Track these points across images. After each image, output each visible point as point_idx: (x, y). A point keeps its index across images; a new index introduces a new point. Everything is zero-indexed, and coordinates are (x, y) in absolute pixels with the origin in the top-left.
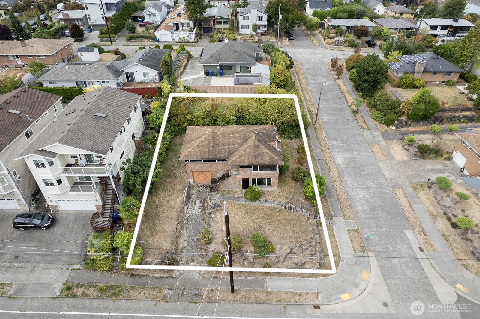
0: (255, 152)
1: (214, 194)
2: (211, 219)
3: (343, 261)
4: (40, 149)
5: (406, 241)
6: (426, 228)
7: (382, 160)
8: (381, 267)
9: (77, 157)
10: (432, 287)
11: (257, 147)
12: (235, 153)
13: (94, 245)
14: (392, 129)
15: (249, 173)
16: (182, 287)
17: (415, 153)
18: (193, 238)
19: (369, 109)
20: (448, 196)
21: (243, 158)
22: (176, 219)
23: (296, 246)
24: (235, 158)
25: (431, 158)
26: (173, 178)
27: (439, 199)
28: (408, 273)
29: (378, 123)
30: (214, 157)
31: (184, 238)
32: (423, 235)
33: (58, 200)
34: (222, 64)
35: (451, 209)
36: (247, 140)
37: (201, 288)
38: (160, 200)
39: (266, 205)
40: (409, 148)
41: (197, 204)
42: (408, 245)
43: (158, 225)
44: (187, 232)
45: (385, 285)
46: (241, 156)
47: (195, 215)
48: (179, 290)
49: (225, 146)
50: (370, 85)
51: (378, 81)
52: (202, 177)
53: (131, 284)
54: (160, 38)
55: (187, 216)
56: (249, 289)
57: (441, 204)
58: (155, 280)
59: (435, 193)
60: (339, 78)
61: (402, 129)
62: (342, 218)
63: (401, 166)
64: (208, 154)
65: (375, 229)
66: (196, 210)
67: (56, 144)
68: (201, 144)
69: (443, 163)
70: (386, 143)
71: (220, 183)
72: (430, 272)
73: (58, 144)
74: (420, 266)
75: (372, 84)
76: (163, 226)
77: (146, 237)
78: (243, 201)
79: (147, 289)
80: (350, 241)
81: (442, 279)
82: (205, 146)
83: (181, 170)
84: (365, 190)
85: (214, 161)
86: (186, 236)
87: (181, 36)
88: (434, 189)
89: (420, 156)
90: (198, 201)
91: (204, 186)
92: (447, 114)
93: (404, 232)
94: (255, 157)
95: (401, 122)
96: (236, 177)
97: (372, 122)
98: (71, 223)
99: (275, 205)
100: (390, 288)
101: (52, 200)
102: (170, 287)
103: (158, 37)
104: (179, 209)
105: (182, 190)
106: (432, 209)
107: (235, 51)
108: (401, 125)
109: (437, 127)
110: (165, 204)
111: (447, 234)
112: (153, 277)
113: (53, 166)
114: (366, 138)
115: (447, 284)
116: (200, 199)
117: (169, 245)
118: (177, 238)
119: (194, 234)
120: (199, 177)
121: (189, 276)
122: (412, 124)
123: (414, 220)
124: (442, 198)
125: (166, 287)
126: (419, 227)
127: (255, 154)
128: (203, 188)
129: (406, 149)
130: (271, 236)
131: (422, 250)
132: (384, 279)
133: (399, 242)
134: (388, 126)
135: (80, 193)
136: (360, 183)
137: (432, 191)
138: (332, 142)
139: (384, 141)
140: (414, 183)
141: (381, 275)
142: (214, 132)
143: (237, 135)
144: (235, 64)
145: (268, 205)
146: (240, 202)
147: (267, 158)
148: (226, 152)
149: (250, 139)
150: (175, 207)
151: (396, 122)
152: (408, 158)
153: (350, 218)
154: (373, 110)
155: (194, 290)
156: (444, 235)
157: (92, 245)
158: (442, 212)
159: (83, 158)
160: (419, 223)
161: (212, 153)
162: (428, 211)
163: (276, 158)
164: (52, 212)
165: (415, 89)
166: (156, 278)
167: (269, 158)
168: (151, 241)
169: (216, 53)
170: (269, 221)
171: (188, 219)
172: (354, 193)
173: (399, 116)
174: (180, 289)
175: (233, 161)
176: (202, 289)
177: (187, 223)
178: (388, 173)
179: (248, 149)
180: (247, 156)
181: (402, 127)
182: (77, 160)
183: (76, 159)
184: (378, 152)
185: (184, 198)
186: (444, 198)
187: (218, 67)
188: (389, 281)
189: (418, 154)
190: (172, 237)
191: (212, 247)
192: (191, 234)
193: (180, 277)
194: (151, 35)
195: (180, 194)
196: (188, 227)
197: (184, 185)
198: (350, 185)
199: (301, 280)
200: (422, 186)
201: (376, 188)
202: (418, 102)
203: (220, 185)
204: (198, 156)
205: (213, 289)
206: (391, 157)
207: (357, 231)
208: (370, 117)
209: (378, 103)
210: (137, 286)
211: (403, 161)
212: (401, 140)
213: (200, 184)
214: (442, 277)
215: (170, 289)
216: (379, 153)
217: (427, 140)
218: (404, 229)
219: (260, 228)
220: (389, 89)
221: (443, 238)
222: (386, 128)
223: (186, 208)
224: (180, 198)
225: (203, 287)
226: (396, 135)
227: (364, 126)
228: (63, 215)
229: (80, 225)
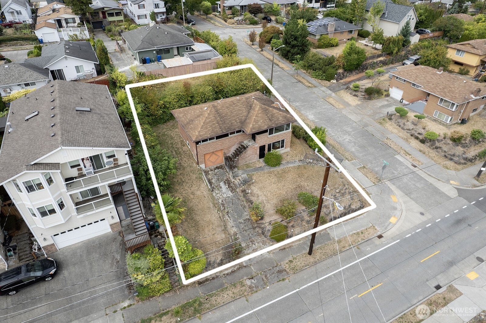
0: (267, 115)
1: (235, 172)
2: (249, 195)
3: (371, 194)
4: (32, 163)
5: (401, 163)
6: (407, 150)
7: (343, 109)
8: (399, 187)
9: (79, 165)
10: (439, 190)
11: (266, 110)
12: (248, 121)
13: (140, 268)
14: (334, 83)
15: (266, 138)
16: (261, 271)
17: (363, 97)
18: (240, 221)
19: (305, 71)
20: (408, 121)
21: (259, 123)
22: (213, 207)
23: (337, 193)
24: (251, 126)
25: (376, 97)
26: (182, 169)
27: (402, 126)
28: (418, 185)
29: (320, 80)
30: (229, 130)
31: (230, 224)
32: (408, 155)
33: (55, 235)
34: (159, 47)
35: (414, 130)
36: (251, 107)
37: (279, 264)
38: (184, 195)
39: (290, 166)
40: (356, 94)
41: (223, 187)
42: (404, 166)
43: (198, 220)
44: (229, 217)
45: (411, 200)
46: (256, 122)
47: (227, 198)
48: (259, 275)
49: (233, 117)
50: (299, 49)
51: (305, 44)
52: (213, 158)
53: (206, 293)
54: (43, 39)
55: (220, 201)
56: (320, 245)
57: (405, 128)
58: (229, 278)
59: (397, 121)
60: (262, 50)
61: (342, 81)
62: (347, 161)
63: (359, 109)
64: (221, 129)
65: (375, 162)
66: (225, 193)
67: (60, 148)
68: (208, 121)
69: (386, 100)
70: (336, 94)
71: (237, 158)
72: (431, 180)
73: (63, 148)
74: (421, 178)
75: (300, 48)
76: (205, 219)
77: (193, 237)
78: (267, 169)
79: (228, 289)
80: (365, 177)
81: (440, 182)
82: (213, 122)
83: (185, 159)
84: (346, 135)
85: (227, 135)
86: (231, 221)
87: (71, 33)
88: (394, 120)
89: (368, 98)
90: (222, 184)
91: (217, 168)
92: (368, 62)
93: (395, 158)
94: (270, 119)
95: (339, 74)
96: (253, 147)
97: (314, 81)
98: (84, 258)
99: (297, 164)
100: (415, 200)
101: (46, 237)
102: (249, 277)
103: (40, 38)
104: (210, 197)
105: (199, 178)
106: (401, 134)
107: (166, 33)
108: (340, 78)
109: (370, 72)
110: (192, 196)
111: (422, 149)
112: (224, 275)
113: (52, 185)
114: (318, 94)
115: (445, 183)
116: (223, 181)
117: (223, 236)
118: (225, 226)
119: (238, 216)
120: (211, 159)
121: (259, 258)
122: (348, 74)
123: (395, 146)
124: (404, 124)
125: (245, 278)
126: (402, 151)
127: (268, 117)
128: (218, 170)
129: (355, 95)
130: (313, 190)
131: (415, 167)
132: (408, 196)
133: (397, 166)
134: (329, 81)
135: (94, 212)
136: (339, 130)
137: (393, 121)
138: (294, 103)
139: (333, 93)
140: (377, 120)
141: (404, 194)
142: (214, 107)
143: (239, 104)
144: (173, 45)
145: (292, 165)
146: (266, 171)
147: (281, 118)
148: (237, 123)
149: (254, 105)
150: (204, 196)
151: (336, 76)
152: (360, 102)
153: (352, 159)
154: (310, 71)
155: (274, 268)
156: (420, 151)
157: (137, 269)
158: (409, 135)
159: (88, 163)
160: (400, 147)
161: (225, 127)
162: (400, 137)
163: (288, 116)
164: (46, 256)
165: (333, 48)
166: (227, 274)
167: (283, 117)
168: (201, 238)
169: (146, 38)
170: (303, 179)
171: (223, 205)
172: (340, 139)
173: (337, 70)
174: (261, 274)
175: (251, 128)
176: (281, 264)
177: (225, 209)
178: (353, 117)
179: (259, 114)
180: (261, 121)
181: (341, 79)
182: (80, 169)
183: (78, 169)
184: (335, 103)
185: (207, 184)
186: (405, 123)
187: (154, 52)
188: (412, 196)
189: (367, 97)
190: (221, 226)
191: (267, 220)
192: (235, 218)
193: (251, 263)
194: (30, 36)
195: (201, 182)
196: (228, 212)
197: (199, 172)
198: (333, 134)
199: (354, 221)
200: (384, 119)
201: (353, 131)
202: (349, 54)
203: (238, 161)
204: (211, 133)
205: (291, 259)
206: (347, 104)
207: (364, 167)
208: (309, 77)
209: (313, 63)
210: (214, 292)
211: (358, 105)
212: (346, 89)
213: (213, 168)
214: (439, 180)
215: (251, 279)
216: (337, 104)
217: (366, 84)
218: (394, 155)
219: (299, 187)
220: (313, 51)
221: (421, 153)
222: (329, 83)
223: (214, 194)
224: (203, 185)
225: (280, 262)
226: (339, 87)
227: (310, 85)
228: (66, 254)
229: (98, 256)
